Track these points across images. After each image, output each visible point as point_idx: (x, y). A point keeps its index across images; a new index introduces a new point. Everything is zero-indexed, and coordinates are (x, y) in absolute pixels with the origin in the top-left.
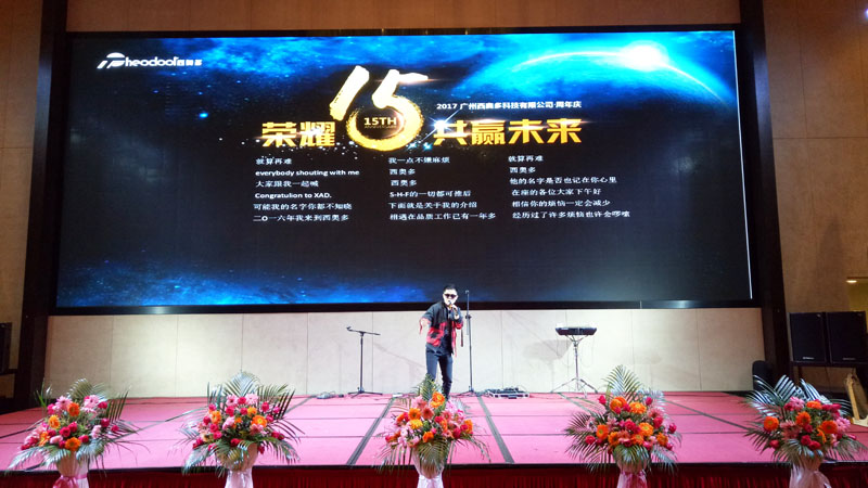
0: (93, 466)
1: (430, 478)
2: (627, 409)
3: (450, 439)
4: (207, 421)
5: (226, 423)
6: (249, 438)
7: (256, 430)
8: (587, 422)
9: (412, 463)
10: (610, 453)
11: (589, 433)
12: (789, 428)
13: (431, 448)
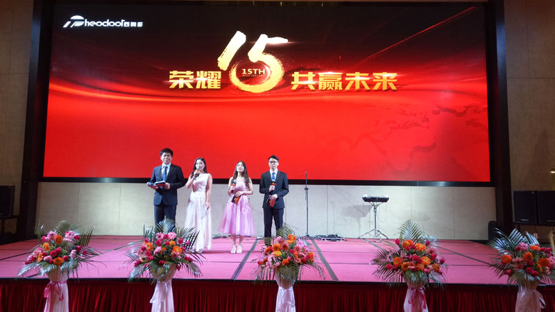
0: (71, 276)
1: (286, 288)
2: (414, 247)
3: (299, 264)
4: (144, 249)
5: (156, 250)
6: (170, 260)
7: (175, 255)
8: (388, 256)
9: (275, 279)
10: (402, 275)
11: (388, 263)
12: (518, 262)
13: (287, 269)
